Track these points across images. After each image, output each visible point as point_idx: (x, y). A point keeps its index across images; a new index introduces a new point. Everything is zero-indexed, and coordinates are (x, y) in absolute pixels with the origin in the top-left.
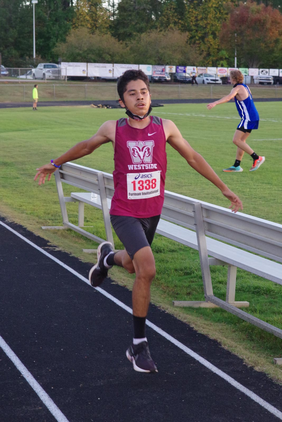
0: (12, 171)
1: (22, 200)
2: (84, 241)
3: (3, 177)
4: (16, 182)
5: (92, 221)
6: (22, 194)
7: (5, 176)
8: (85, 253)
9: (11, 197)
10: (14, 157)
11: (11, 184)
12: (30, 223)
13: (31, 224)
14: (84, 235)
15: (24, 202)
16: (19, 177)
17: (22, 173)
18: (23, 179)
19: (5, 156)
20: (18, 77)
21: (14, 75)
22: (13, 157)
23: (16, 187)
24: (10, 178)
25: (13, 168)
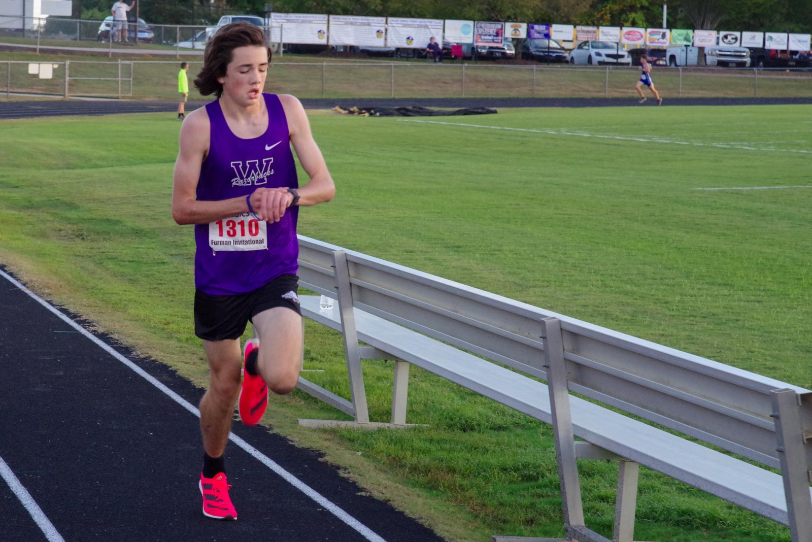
0: (153, 248)
1: (170, 311)
2: (303, 402)
3: (131, 260)
4: (159, 272)
5: (322, 359)
6: (171, 298)
7: (136, 259)
8: (301, 427)
9: (147, 303)
10: (158, 219)
11: (147, 276)
12: (185, 361)
13: (186, 363)
14: (302, 389)
15: (176, 315)
16: (165, 261)
17: (173, 252)
18: (176, 265)
19: (139, 216)
20: (175, 45)
21: (167, 40)
22: (154, 219)
23: (159, 282)
24: (146, 263)
25: (153, 242)
